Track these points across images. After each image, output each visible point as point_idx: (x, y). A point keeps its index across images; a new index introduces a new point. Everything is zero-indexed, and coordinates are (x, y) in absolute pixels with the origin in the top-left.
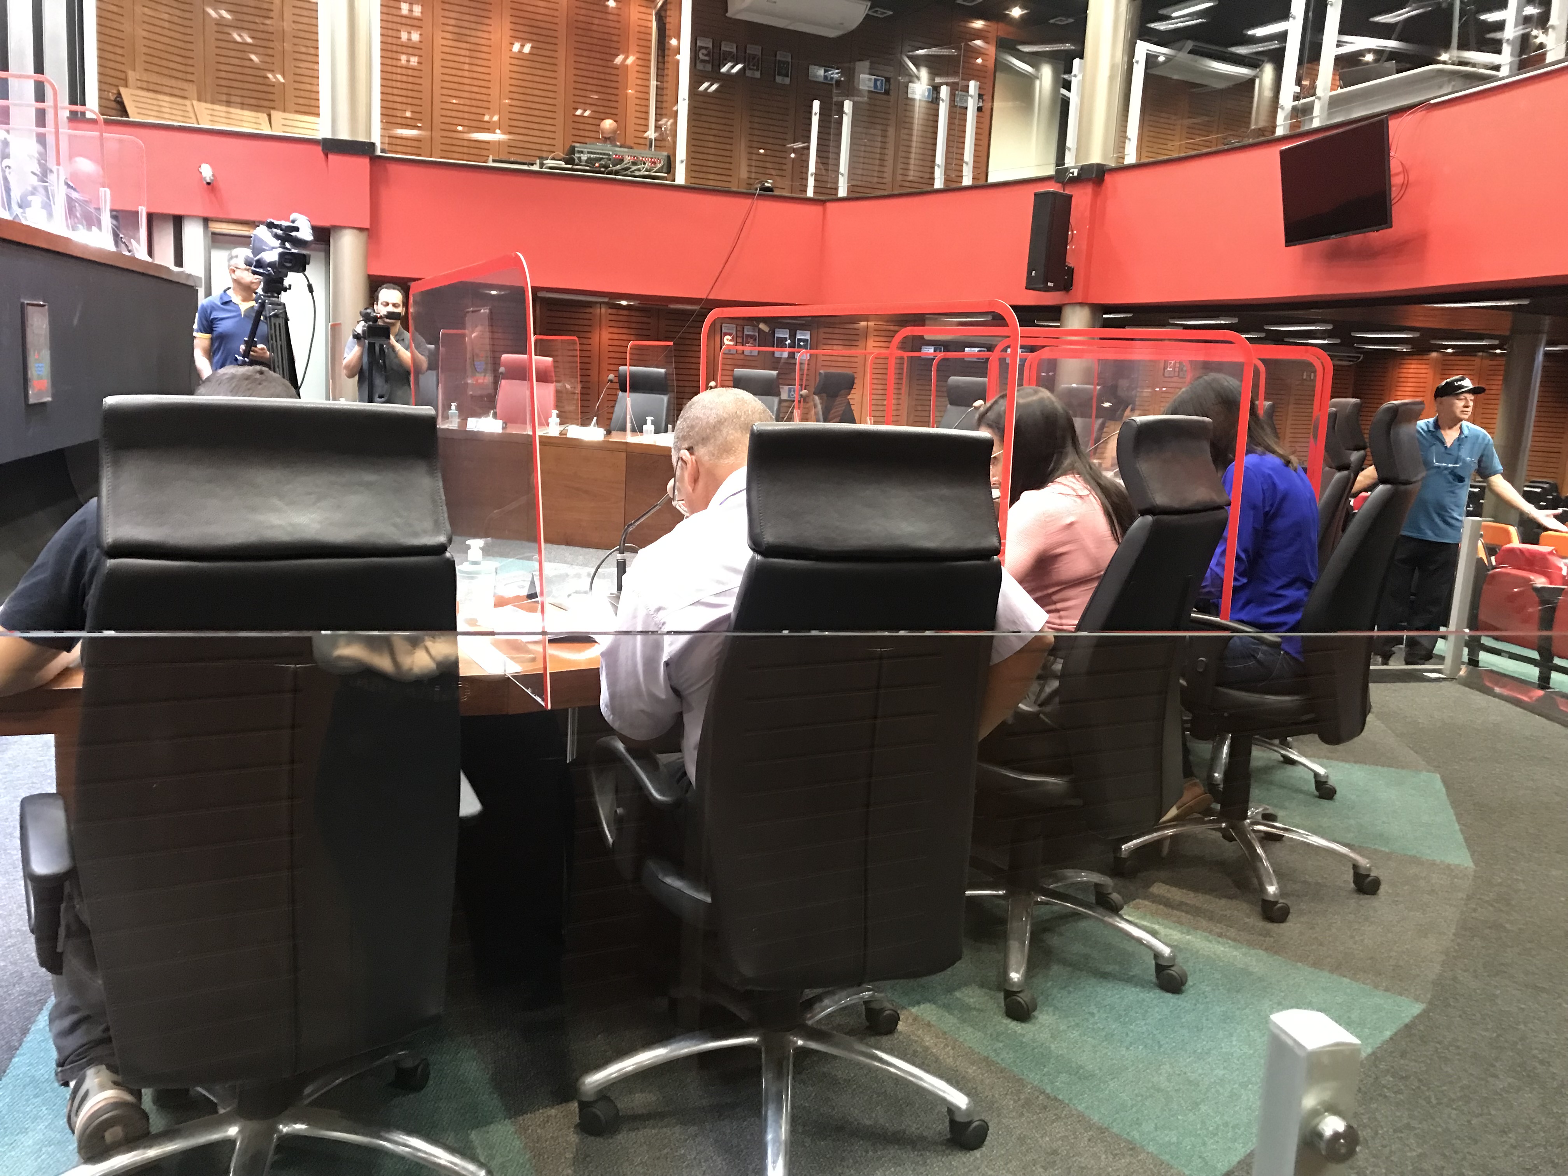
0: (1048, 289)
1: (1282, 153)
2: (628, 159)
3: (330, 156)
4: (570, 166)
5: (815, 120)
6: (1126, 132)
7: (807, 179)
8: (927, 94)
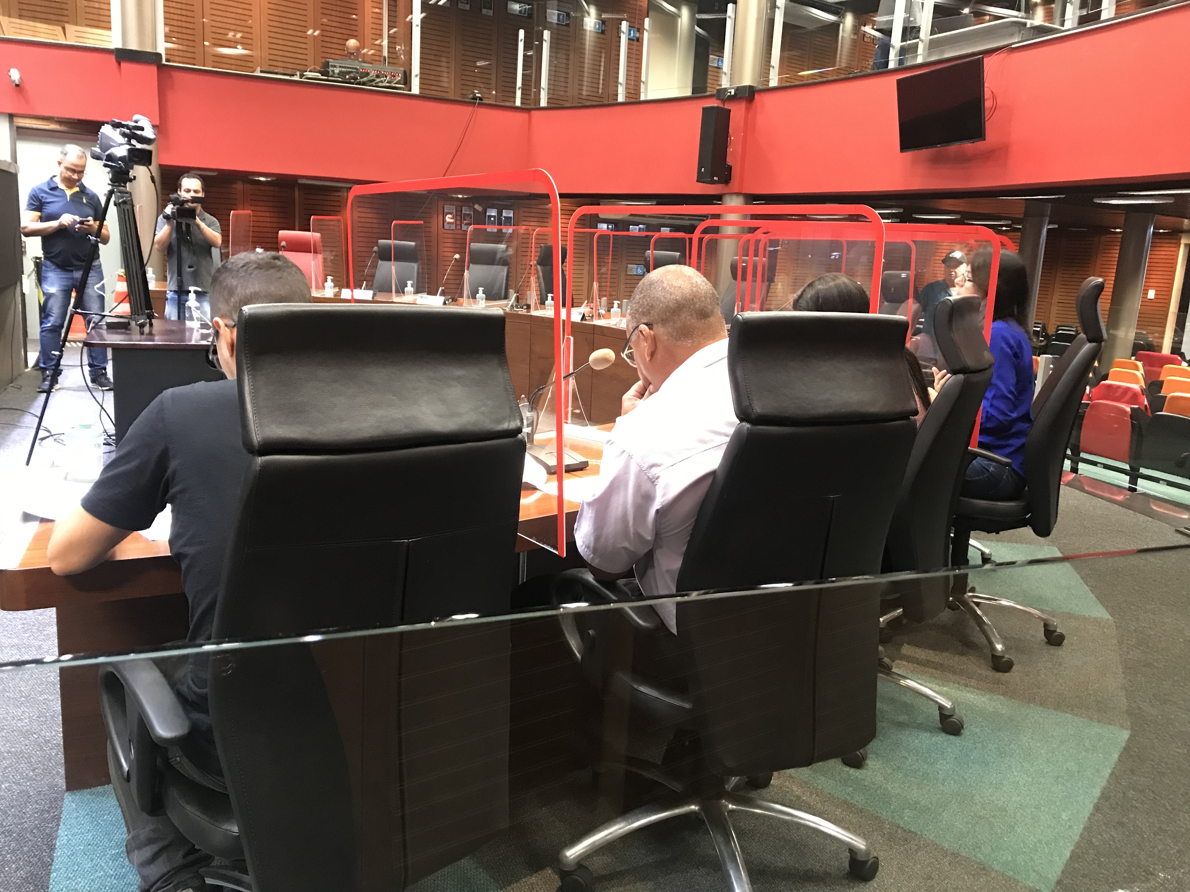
0: (713, 182)
1: (899, 82)
2: (373, 73)
3: (123, 65)
4: (326, 78)
5: (521, 45)
6: (770, 62)
7: (515, 93)
8: (597, 26)
